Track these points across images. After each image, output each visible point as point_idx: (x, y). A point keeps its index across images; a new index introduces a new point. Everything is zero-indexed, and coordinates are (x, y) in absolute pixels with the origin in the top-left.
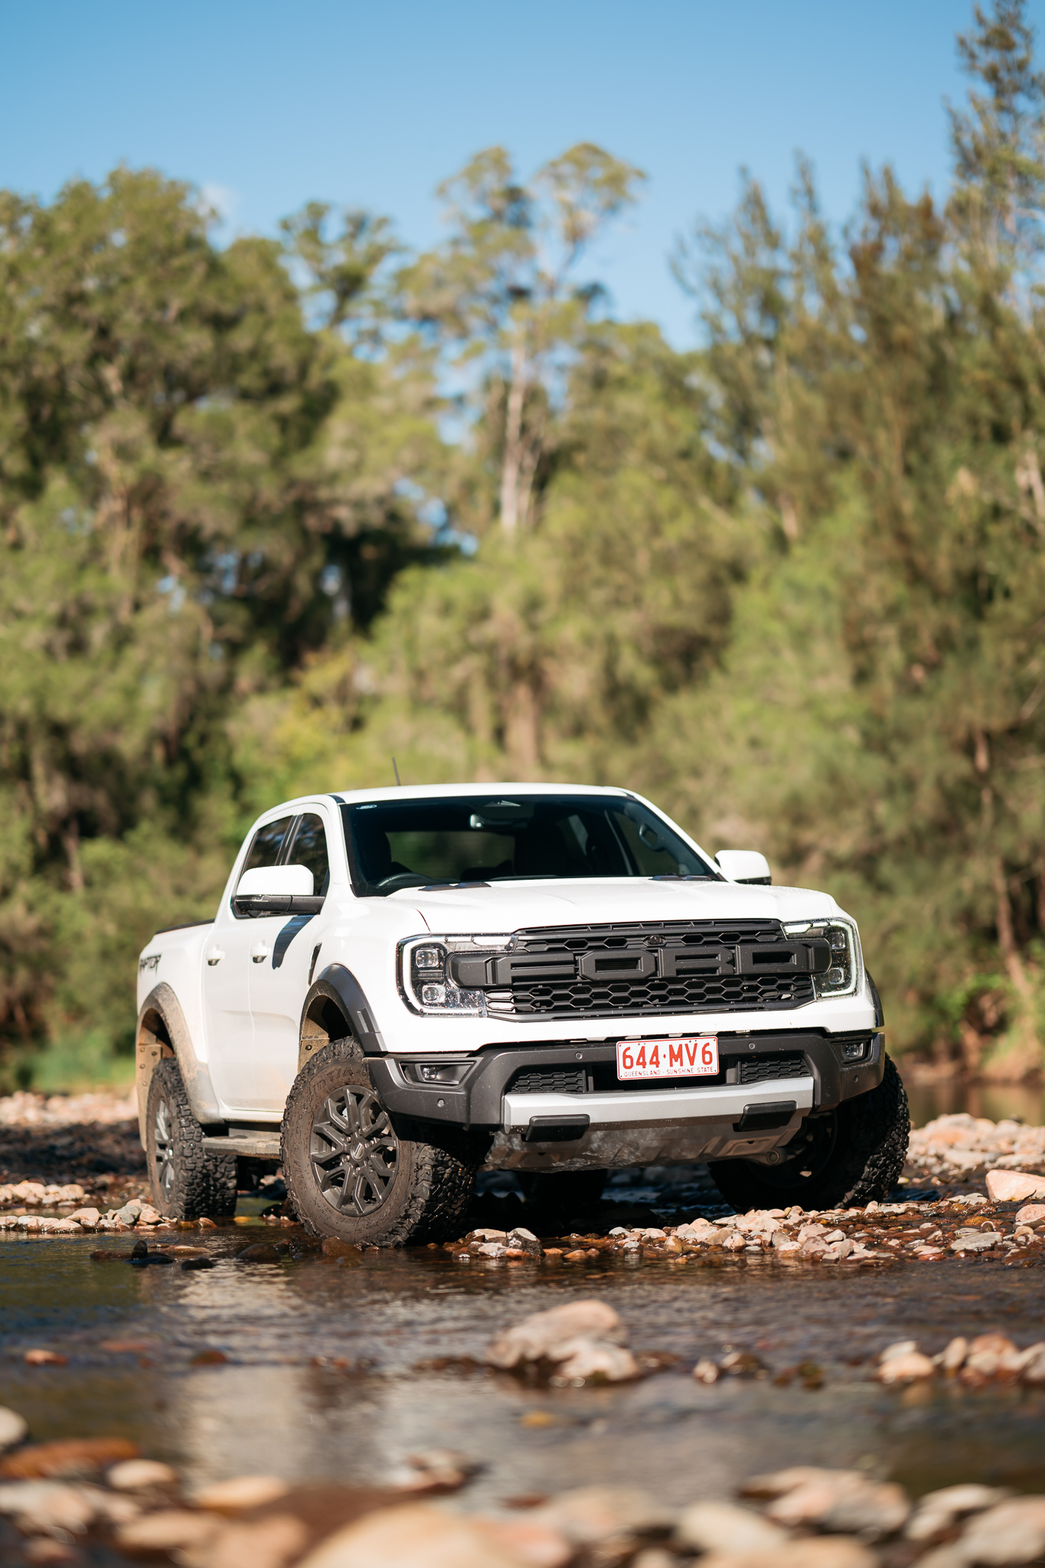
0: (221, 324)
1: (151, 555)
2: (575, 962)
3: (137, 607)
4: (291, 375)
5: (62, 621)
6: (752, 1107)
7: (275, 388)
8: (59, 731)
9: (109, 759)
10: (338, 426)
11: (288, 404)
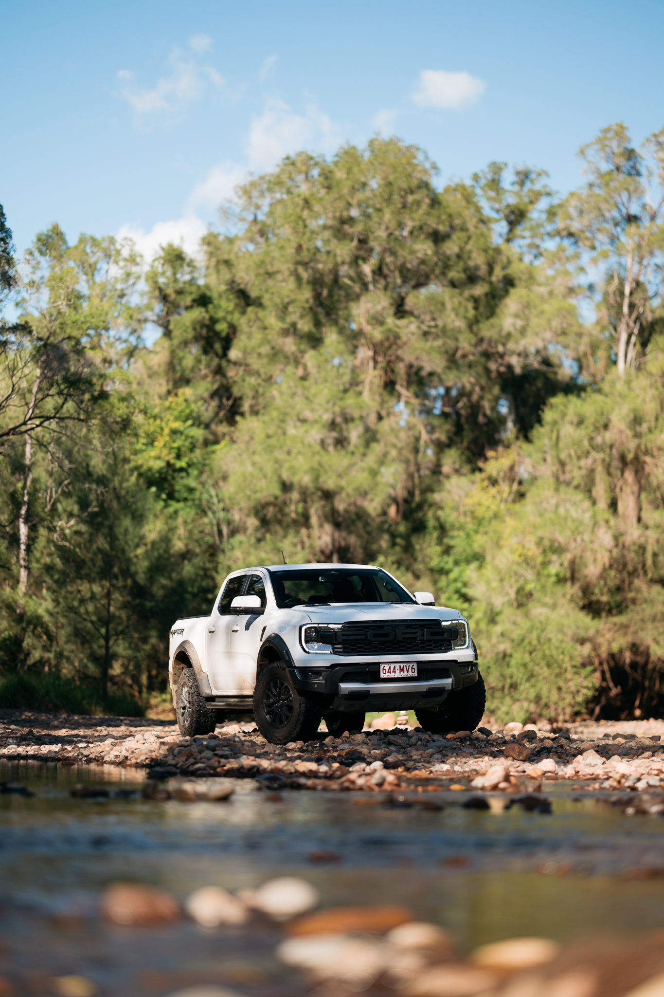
0: (437, 238)
1: (390, 386)
2: (366, 635)
3: (380, 418)
4: (483, 270)
5: (333, 425)
6: (429, 689)
7: (472, 278)
8: (328, 496)
9: (360, 515)
10: (511, 304)
11: (479, 290)
